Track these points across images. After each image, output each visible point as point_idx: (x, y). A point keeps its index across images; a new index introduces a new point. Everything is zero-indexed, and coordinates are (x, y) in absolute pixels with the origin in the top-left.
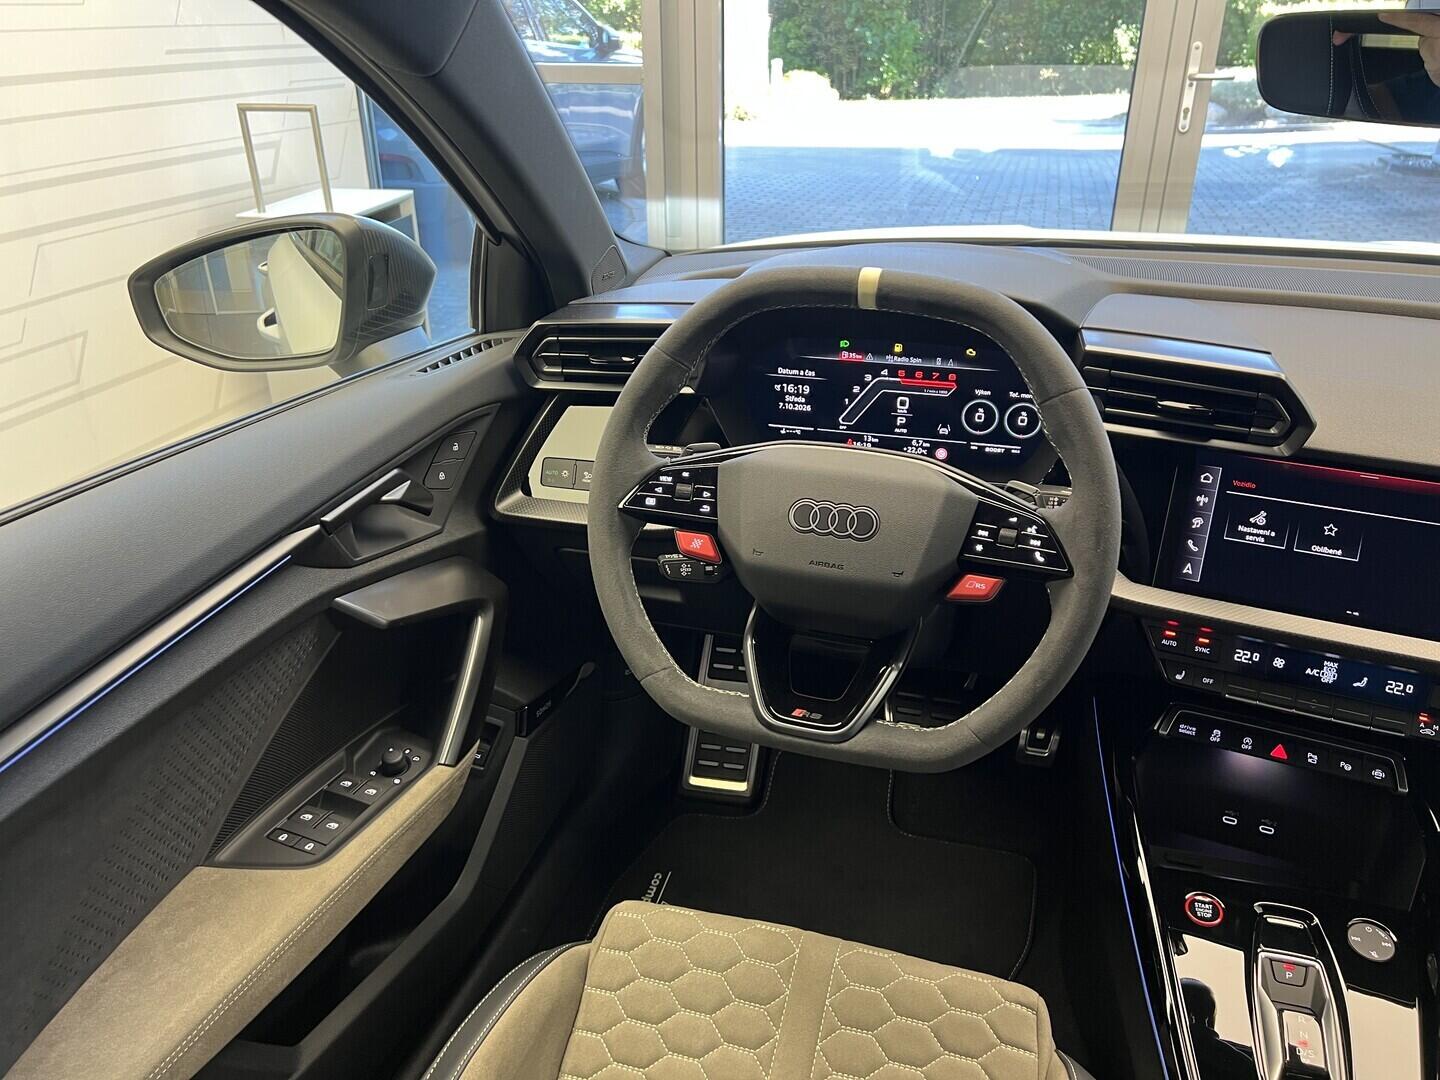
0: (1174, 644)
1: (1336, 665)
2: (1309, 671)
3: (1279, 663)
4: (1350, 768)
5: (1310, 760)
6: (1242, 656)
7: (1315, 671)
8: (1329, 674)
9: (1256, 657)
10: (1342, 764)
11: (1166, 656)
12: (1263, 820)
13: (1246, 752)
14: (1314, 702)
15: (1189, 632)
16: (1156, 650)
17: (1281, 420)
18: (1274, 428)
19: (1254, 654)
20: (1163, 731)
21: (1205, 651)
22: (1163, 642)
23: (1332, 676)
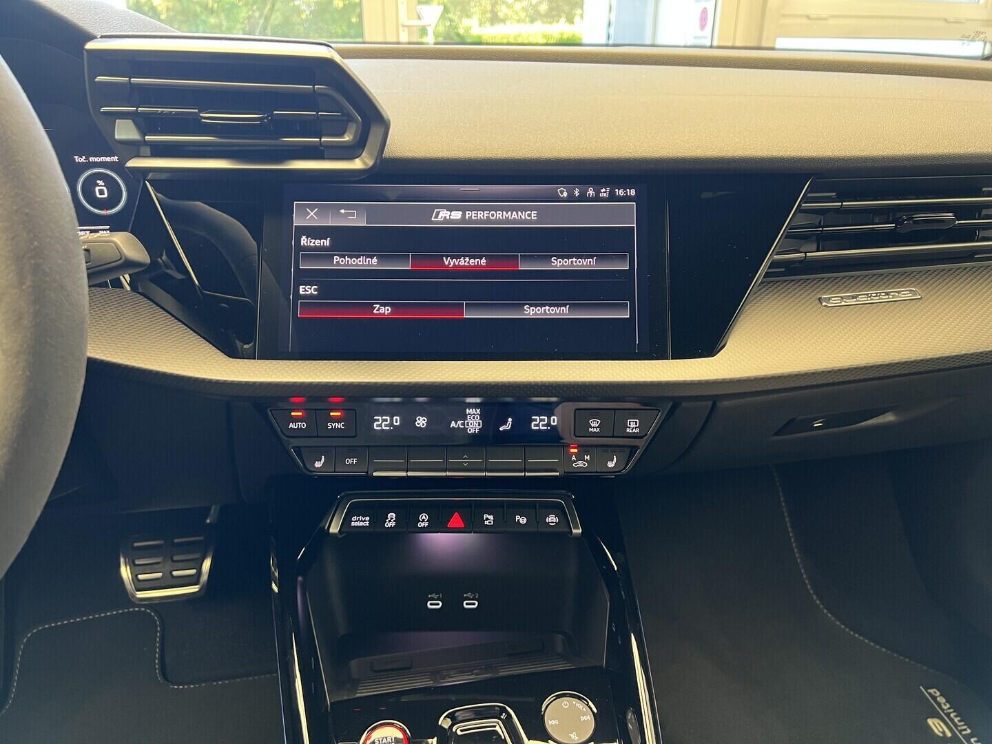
0: (303, 425)
1: (478, 411)
2: (453, 424)
3: (421, 422)
4: (525, 521)
5: (487, 523)
6: (382, 423)
7: (460, 422)
8: (473, 423)
9: (397, 421)
10: (517, 517)
11: (296, 442)
12: (465, 595)
13: (424, 530)
14: (465, 459)
15: (316, 408)
16: (285, 438)
17: (352, 121)
18: (347, 133)
19: (395, 418)
20: (334, 529)
21: (339, 426)
22: (291, 425)
23: (477, 425)
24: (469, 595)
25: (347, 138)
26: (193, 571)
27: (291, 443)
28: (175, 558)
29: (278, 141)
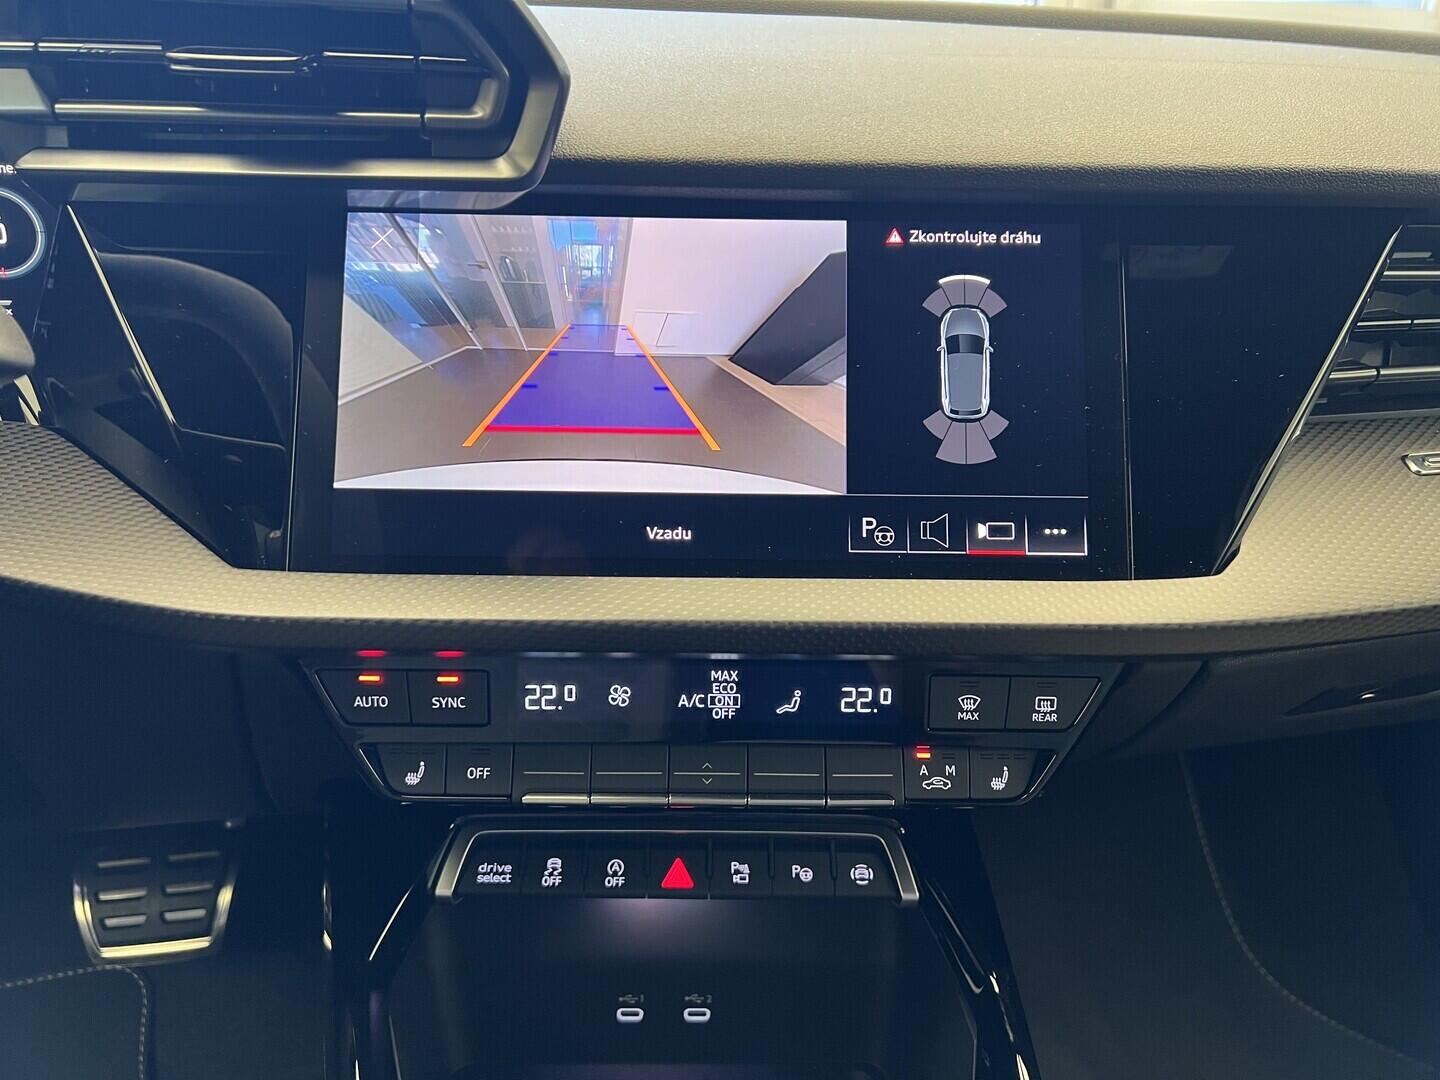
0: (382, 702)
1: (734, 675)
2: (683, 701)
3: (620, 695)
4: (810, 875)
5: (736, 879)
6: (540, 697)
7: (696, 697)
8: (724, 701)
9: (571, 693)
11: (371, 735)
12: (687, 998)
13: (615, 892)
14: (707, 769)
15: (409, 667)
16: (346, 726)
17: (489, 76)
18: (480, 101)
19: (566, 688)
20: (444, 888)
21: (455, 703)
22: (358, 702)
23: (731, 703)
24: (694, 997)
25: (479, 113)
26: (200, 913)
27: (362, 737)
28: (169, 890)
29: (333, 118)
